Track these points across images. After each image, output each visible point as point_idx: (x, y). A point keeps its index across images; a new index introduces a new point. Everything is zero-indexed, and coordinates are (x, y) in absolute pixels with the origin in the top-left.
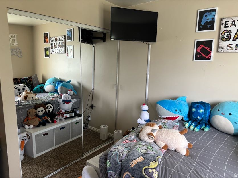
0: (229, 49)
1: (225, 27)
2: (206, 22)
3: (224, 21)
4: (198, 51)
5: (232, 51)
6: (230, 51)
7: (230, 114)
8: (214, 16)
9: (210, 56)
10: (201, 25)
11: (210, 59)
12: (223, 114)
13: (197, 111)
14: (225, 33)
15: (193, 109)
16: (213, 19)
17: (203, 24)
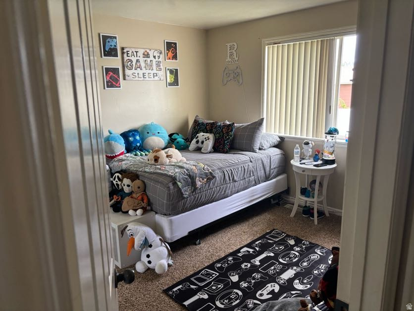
0: (133, 78)
1: (127, 56)
2: (110, 49)
3: (125, 51)
4: (108, 79)
5: (135, 79)
6: (134, 79)
7: (159, 133)
8: (116, 43)
9: (120, 84)
10: (106, 51)
11: (120, 87)
12: (154, 135)
13: (135, 138)
14: (128, 62)
15: (130, 139)
16: (115, 46)
17: (107, 50)
